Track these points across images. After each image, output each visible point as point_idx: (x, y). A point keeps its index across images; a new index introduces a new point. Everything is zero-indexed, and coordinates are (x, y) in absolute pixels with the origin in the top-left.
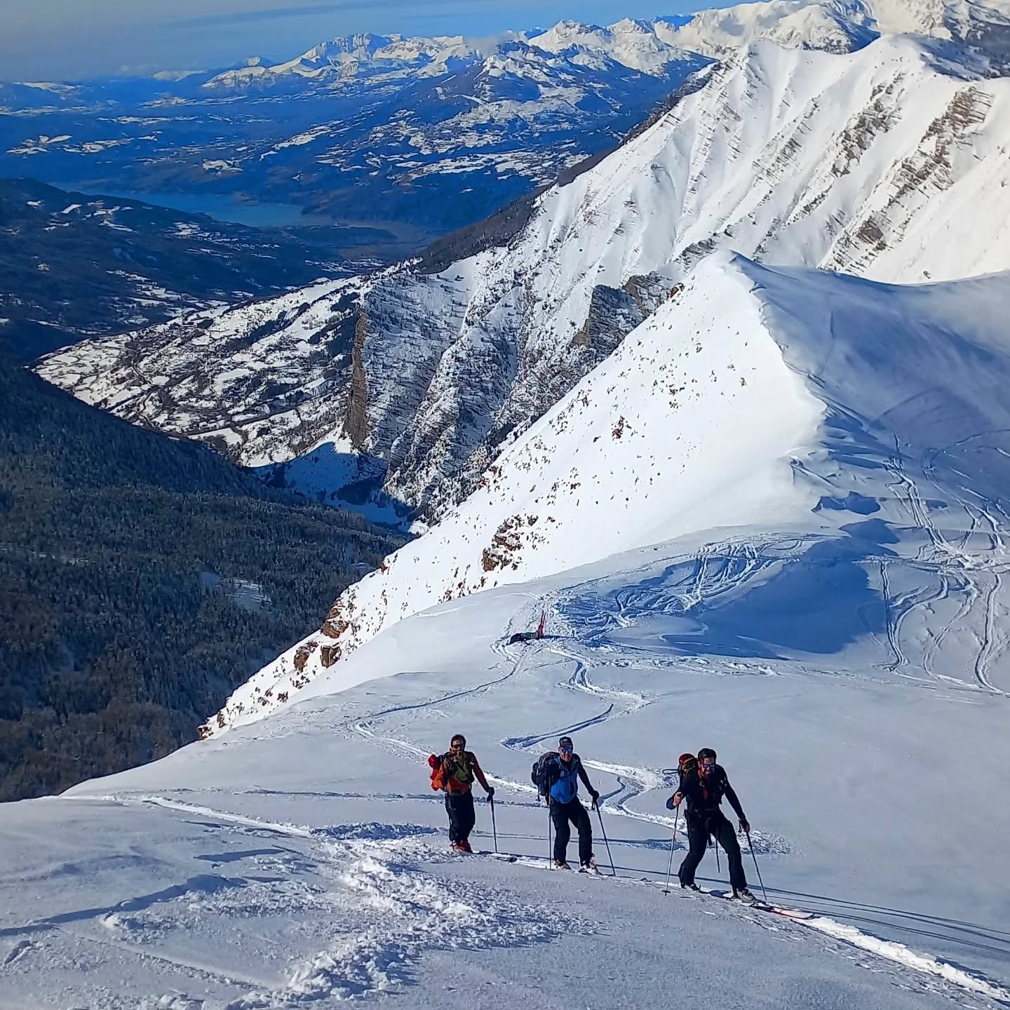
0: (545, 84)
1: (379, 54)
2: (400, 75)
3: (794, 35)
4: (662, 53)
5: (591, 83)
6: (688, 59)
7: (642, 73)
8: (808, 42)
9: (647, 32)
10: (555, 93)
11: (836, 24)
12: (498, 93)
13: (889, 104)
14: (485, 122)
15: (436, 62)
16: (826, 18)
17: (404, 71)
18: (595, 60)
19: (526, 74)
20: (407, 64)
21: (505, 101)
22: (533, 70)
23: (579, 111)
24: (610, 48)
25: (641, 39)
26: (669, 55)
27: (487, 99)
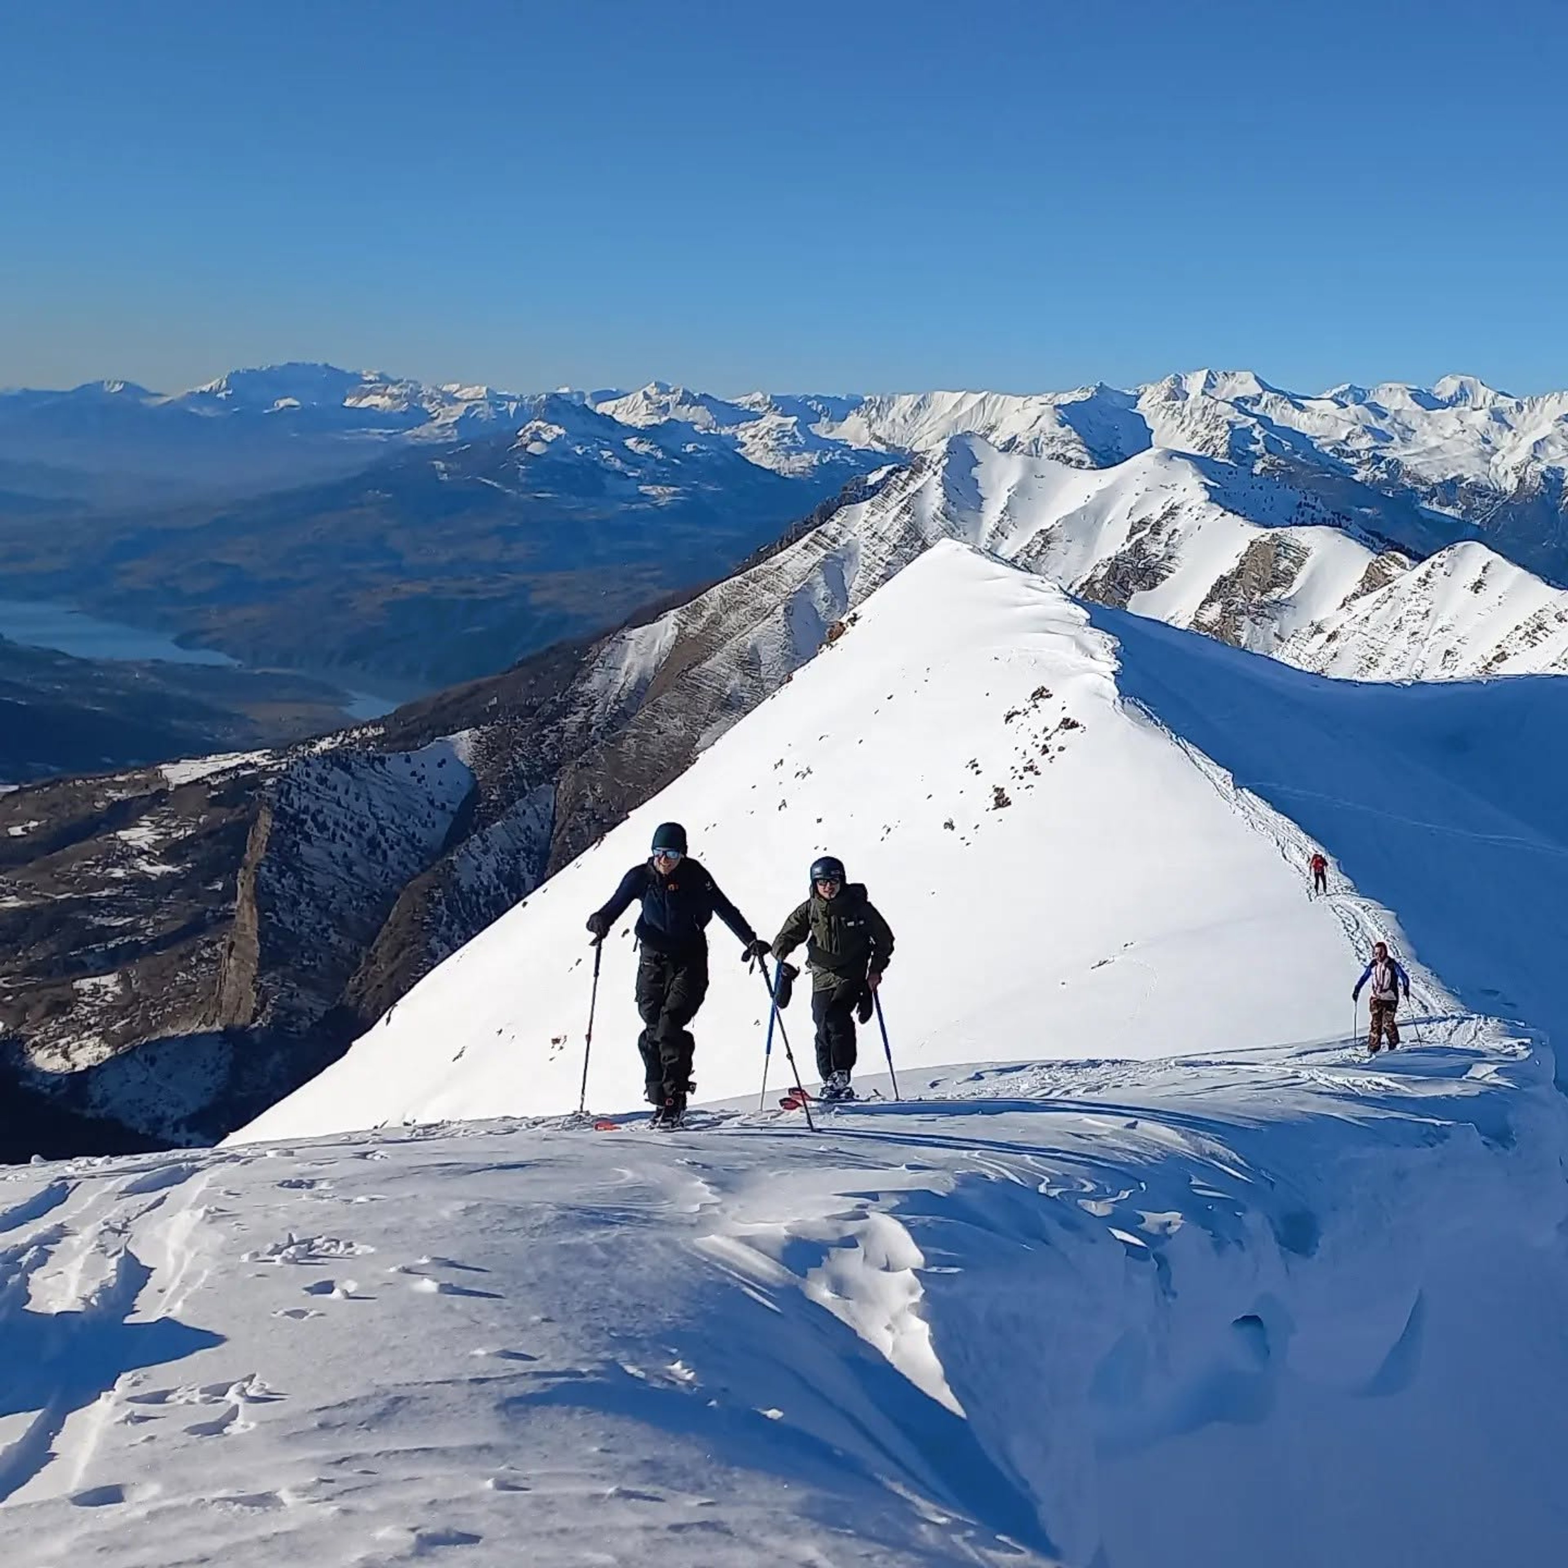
4: (811, 448)
5: (696, 482)
6: (851, 458)
13: (1155, 549)
15: (437, 422)
19: (589, 456)
25: (779, 425)
26: (823, 454)
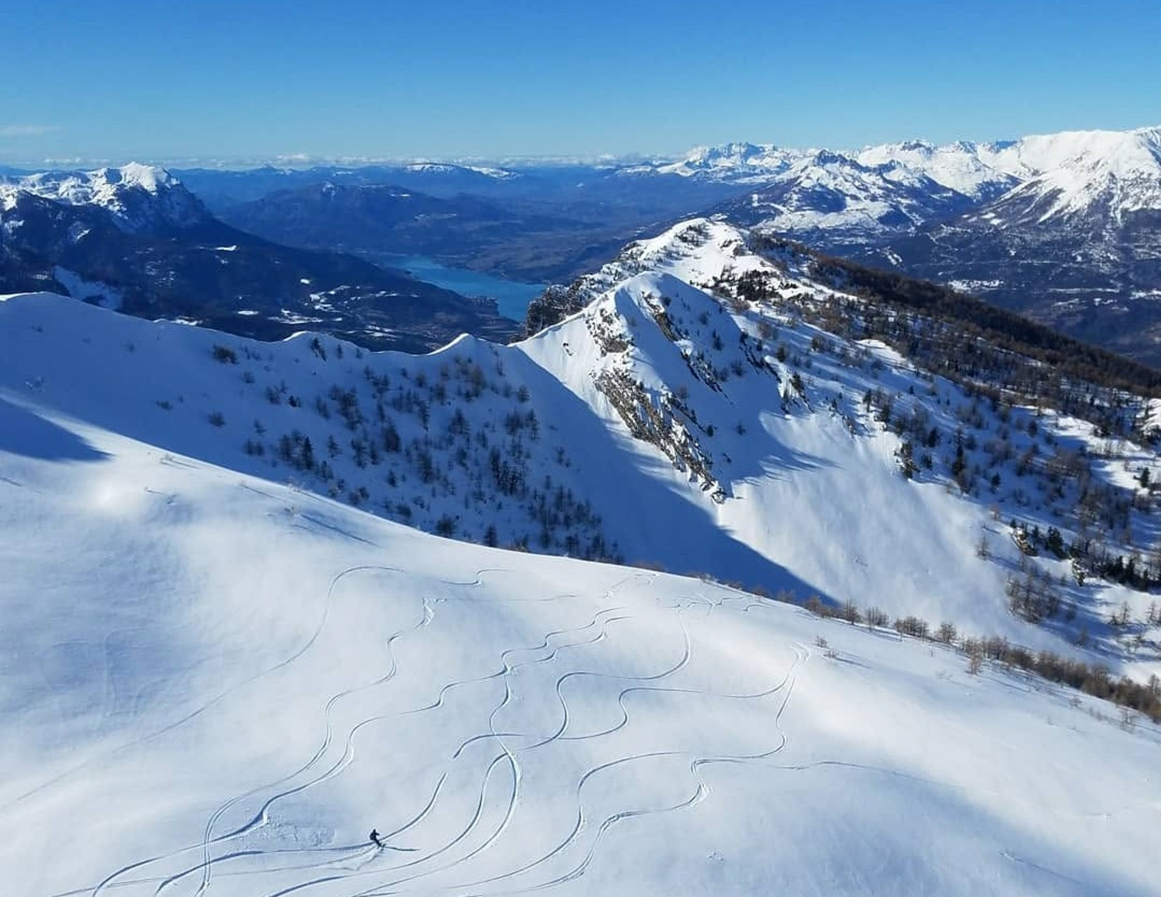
0: (854, 197)
1: (752, 161)
2: (760, 179)
3: (1100, 164)
4: (978, 173)
5: (899, 199)
6: (1003, 180)
7: (955, 192)
8: (1115, 173)
9: (969, 152)
10: (860, 206)
11: (1149, 155)
12: (804, 203)
14: (784, 231)
15: (793, 170)
16: (1139, 148)
17: (764, 176)
18: (909, 176)
19: (838, 187)
20: (769, 171)
21: (808, 212)
22: (846, 183)
23: (881, 226)
24: (930, 166)
25: (961, 159)
26: (985, 176)
27: (792, 209)
